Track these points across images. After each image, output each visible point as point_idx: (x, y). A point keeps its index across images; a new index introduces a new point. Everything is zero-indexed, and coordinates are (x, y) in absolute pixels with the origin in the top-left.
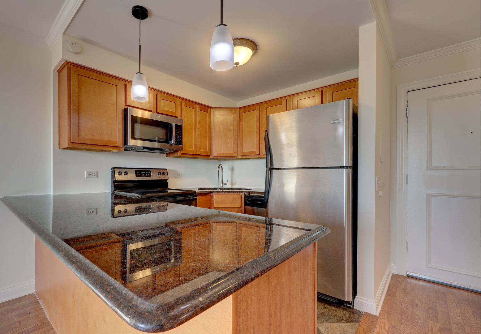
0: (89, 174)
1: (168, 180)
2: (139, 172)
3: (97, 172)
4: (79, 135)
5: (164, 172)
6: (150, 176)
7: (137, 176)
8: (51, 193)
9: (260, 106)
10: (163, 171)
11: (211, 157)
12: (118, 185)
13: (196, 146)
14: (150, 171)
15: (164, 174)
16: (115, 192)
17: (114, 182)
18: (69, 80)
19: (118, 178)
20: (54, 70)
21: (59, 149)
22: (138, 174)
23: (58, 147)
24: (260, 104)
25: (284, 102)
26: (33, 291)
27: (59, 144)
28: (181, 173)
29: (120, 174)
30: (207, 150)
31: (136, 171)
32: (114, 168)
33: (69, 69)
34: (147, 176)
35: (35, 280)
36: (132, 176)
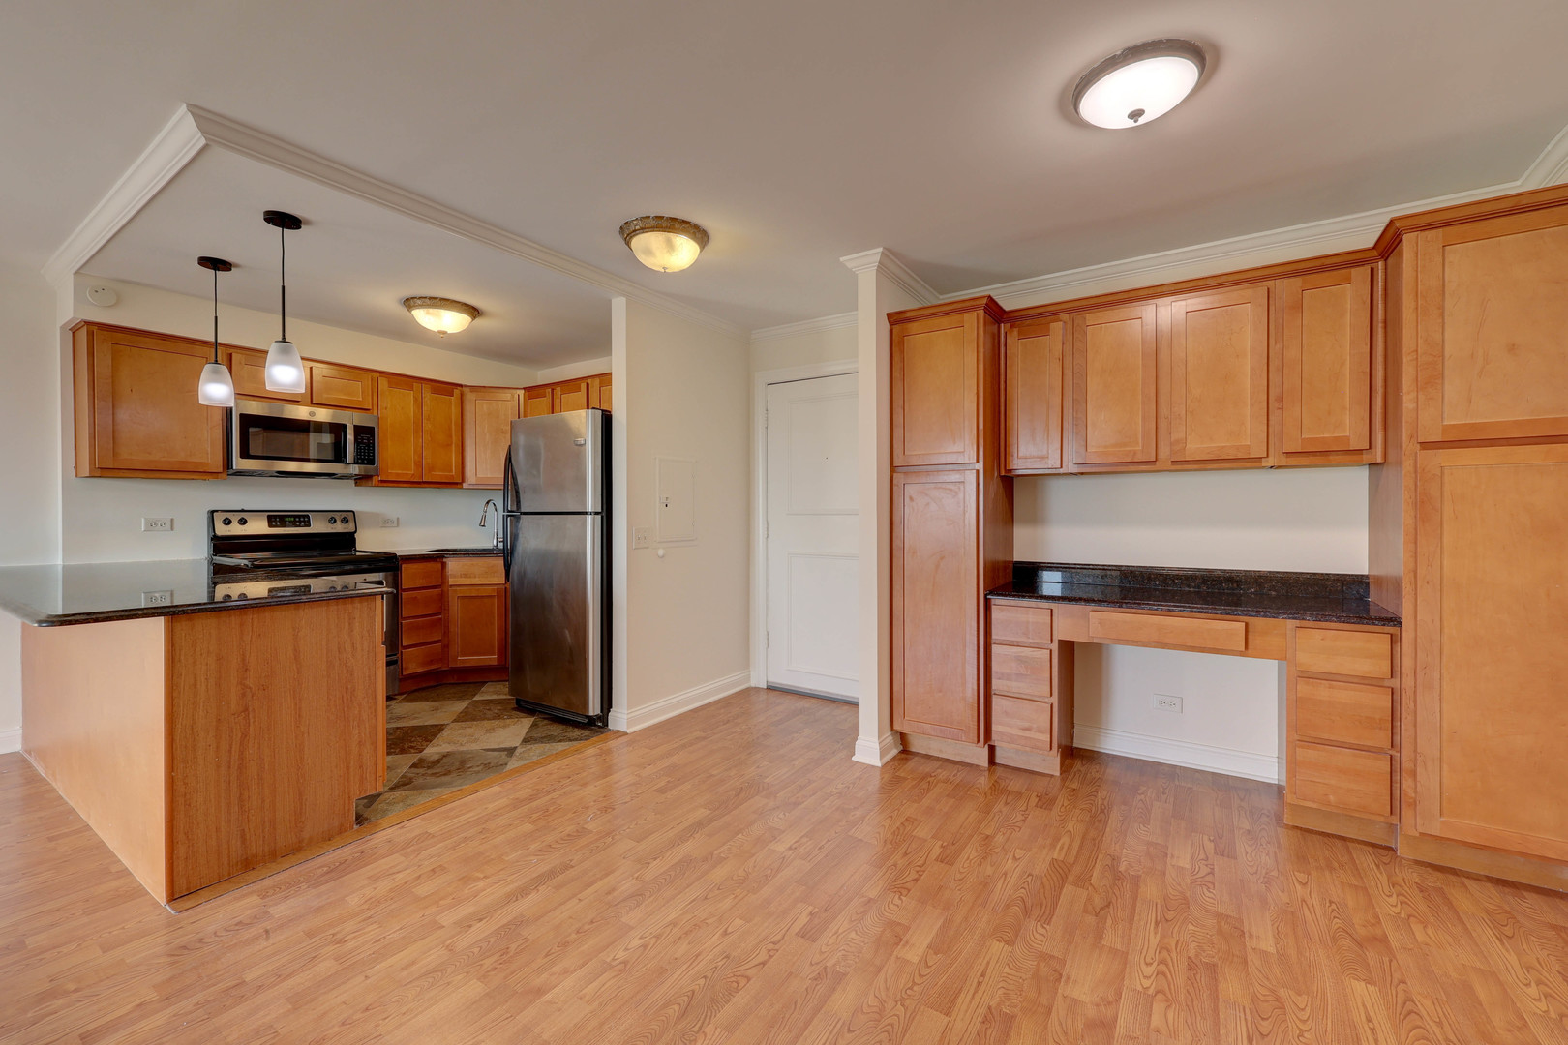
0: (152, 525)
1: (356, 532)
2: (275, 518)
3: (172, 520)
4: (115, 454)
5: (348, 516)
6: (308, 525)
7: (270, 526)
8: (59, 562)
9: (553, 390)
10: (344, 514)
11: (465, 485)
12: (222, 545)
13: (419, 464)
14: (308, 516)
15: (345, 521)
16: (214, 558)
17: (212, 539)
18: (91, 354)
19: (222, 530)
20: (62, 328)
21: (76, 476)
22: (275, 521)
23: (74, 474)
24: (552, 386)
25: (583, 386)
26: (18, 747)
27: (76, 468)
28: (398, 519)
29: (227, 522)
30: (451, 471)
31: (269, 517)
32: (213, 512)
33: (91, 335)
34: (299, 526)
35: (24, 727)
36: (258, 527)
